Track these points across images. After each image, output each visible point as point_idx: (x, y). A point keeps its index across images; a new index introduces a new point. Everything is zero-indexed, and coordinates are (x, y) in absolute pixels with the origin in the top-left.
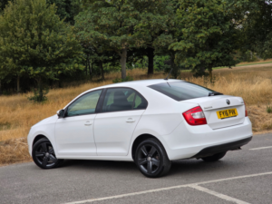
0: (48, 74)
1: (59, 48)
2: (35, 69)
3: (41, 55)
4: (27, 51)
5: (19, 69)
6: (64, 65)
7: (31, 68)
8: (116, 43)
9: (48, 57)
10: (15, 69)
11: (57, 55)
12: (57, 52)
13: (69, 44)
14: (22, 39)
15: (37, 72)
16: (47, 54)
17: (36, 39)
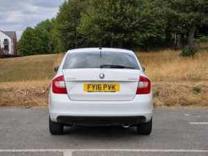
0: (125, 39)
1: (136, 20)
2: (115, 34)
3: (122, 24)
4: (111, 20)
5: (104, 34)
6: (139, 33)
7: (113, 34)
8: (184, 19)
9: (127, 26)
10: (101, 34)
11: (134, 25)
12: (134, 23)
13: (144, 17)
14: (108, 11)
15: (117, 37)
16: (126, 24)
17: (119, 11)
